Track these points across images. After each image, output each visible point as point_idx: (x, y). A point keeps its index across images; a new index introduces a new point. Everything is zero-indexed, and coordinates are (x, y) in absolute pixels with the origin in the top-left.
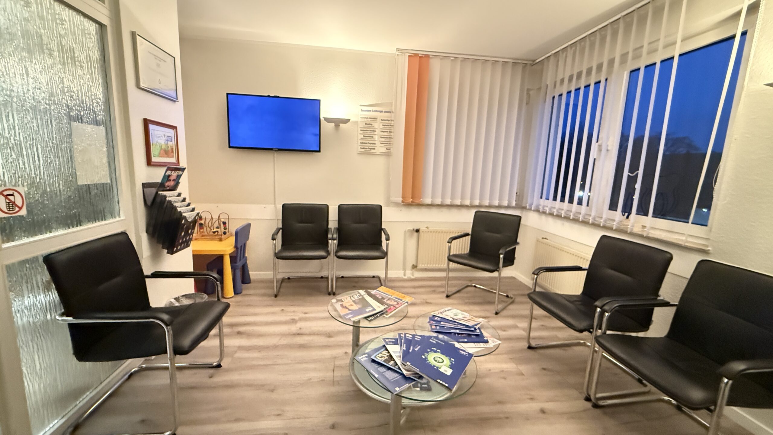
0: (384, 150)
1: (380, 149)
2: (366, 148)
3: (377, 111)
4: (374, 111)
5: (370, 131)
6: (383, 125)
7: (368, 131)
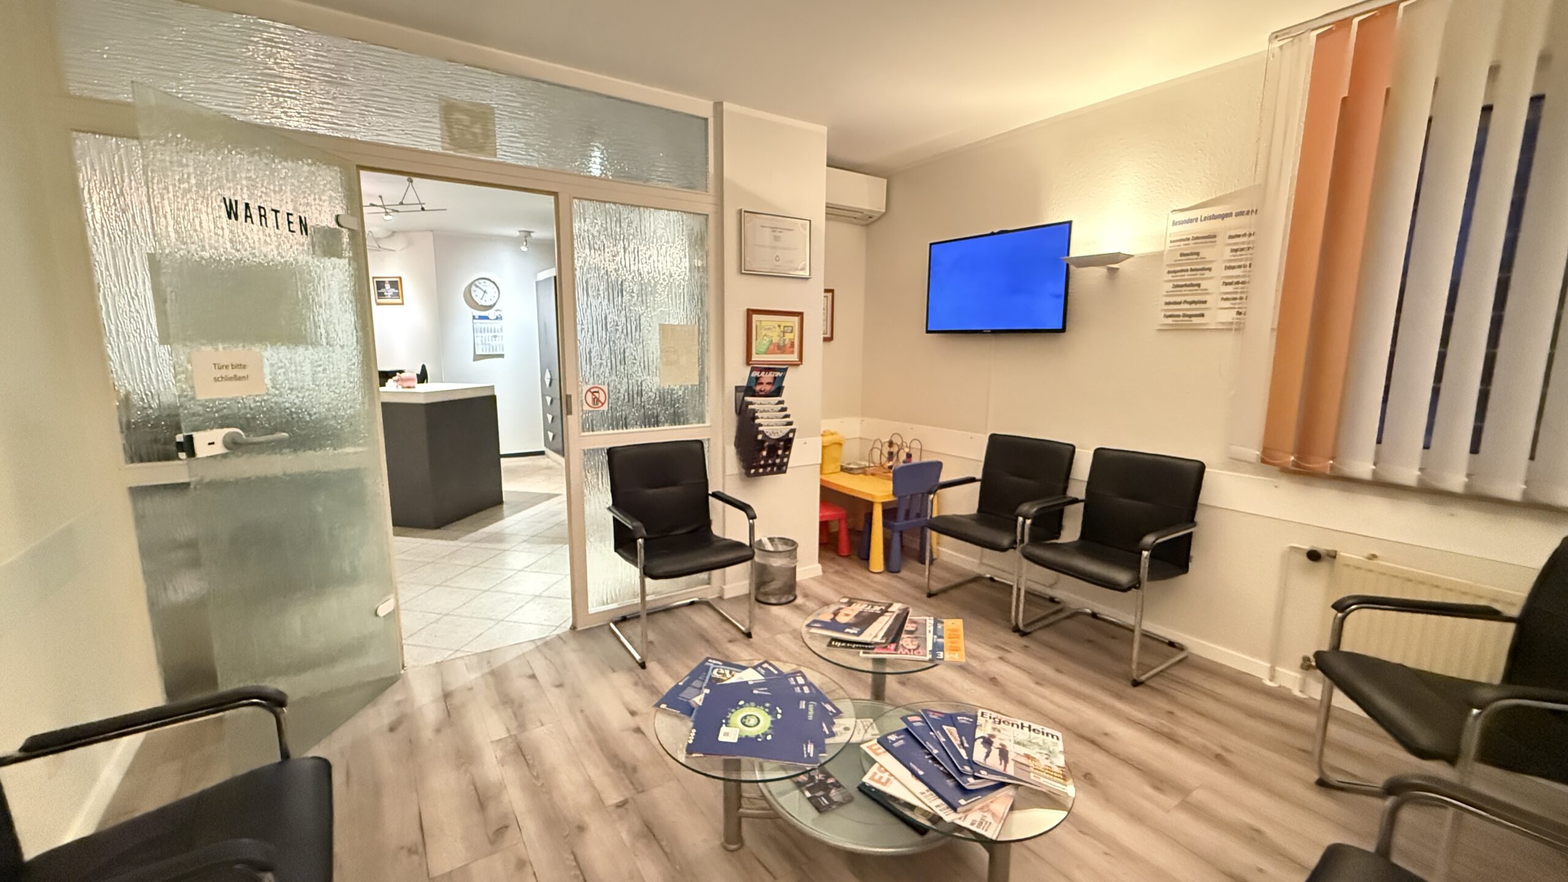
0: (1230, 316)
1: (1220, 314)
2: (1178, 316)
3: (1214, 217)
4: (1206, 219)
5: (1192, 270)
6: (1233, 251)
7: (1187, 271)
